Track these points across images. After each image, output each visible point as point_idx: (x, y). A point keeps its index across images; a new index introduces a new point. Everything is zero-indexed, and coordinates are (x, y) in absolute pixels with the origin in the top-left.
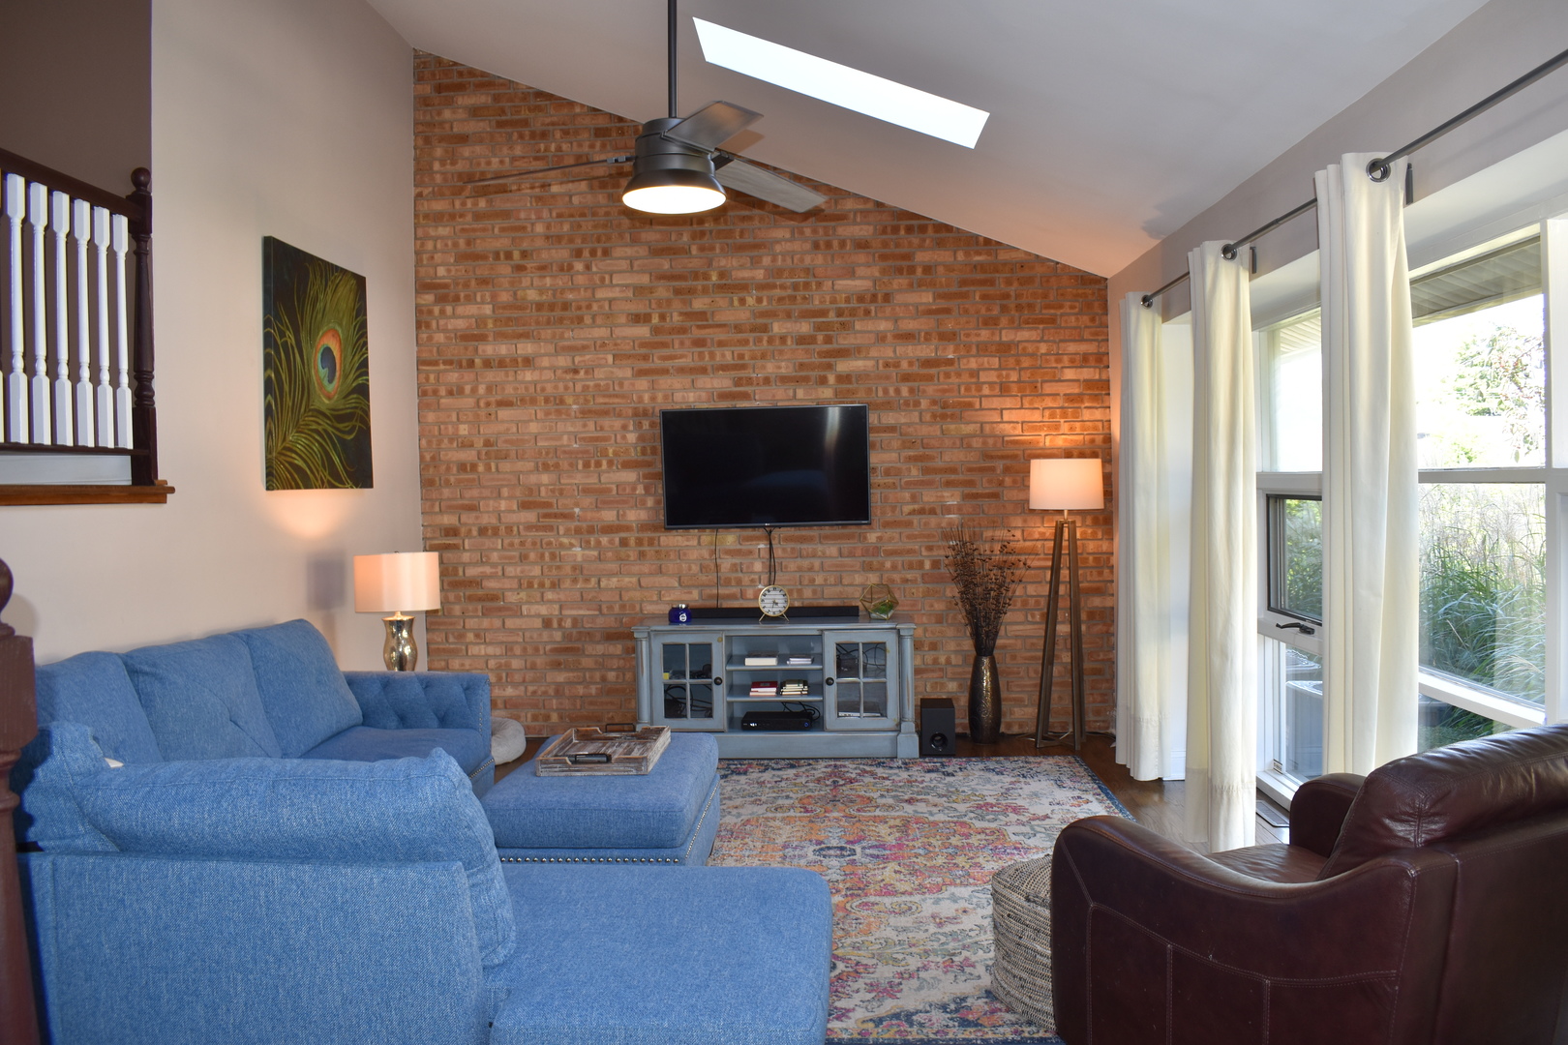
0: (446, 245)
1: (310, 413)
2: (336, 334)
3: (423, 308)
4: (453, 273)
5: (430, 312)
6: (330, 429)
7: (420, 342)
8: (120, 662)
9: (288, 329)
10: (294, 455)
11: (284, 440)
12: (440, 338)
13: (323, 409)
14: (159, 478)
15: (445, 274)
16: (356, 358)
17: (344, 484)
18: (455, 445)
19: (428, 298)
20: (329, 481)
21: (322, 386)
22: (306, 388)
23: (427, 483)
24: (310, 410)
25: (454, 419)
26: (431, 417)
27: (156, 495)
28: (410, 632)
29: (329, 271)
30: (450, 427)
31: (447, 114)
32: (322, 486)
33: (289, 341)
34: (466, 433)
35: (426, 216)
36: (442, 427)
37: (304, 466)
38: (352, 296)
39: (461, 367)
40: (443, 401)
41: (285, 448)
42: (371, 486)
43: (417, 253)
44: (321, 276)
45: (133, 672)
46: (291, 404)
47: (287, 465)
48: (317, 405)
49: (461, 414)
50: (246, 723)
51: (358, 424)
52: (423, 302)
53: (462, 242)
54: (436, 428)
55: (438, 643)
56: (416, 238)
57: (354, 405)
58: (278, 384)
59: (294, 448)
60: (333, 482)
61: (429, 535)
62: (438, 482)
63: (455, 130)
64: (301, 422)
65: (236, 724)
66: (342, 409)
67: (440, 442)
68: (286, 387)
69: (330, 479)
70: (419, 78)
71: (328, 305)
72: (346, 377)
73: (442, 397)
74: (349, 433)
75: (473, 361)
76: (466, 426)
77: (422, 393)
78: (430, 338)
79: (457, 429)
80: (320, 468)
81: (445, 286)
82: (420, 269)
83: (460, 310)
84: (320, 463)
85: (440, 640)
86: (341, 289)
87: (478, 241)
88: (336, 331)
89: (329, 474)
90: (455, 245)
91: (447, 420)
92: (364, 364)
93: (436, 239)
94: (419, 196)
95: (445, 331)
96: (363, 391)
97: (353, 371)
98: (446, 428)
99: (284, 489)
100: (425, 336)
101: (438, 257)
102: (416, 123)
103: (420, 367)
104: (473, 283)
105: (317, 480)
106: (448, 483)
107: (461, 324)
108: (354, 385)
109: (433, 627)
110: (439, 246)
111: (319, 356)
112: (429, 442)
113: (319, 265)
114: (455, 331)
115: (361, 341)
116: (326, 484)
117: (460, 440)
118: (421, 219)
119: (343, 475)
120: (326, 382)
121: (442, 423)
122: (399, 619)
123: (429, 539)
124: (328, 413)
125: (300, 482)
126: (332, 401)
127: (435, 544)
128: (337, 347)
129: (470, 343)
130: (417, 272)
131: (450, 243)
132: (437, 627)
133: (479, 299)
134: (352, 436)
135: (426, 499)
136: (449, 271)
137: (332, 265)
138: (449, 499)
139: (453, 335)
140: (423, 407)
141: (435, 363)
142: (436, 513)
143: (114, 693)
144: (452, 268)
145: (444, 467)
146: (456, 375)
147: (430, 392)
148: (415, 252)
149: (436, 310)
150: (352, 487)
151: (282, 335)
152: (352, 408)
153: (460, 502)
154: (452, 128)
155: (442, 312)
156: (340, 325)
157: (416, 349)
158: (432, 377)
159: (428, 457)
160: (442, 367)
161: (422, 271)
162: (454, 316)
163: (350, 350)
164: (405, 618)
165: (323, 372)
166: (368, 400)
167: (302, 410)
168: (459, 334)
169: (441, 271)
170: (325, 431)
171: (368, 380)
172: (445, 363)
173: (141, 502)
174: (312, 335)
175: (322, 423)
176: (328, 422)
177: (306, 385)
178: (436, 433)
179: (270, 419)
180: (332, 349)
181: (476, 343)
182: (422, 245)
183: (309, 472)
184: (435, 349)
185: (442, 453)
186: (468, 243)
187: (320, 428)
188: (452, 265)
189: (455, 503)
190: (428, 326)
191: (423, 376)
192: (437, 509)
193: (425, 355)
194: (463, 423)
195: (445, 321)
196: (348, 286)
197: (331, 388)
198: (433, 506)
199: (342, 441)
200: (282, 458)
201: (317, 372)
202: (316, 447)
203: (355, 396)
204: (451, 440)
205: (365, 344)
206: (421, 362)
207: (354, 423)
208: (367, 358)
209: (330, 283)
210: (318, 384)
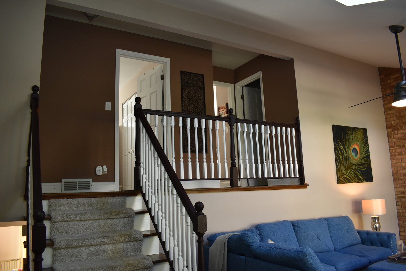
0: (393, 115)
1: (350, 165)
2: (357, 144)
3: (389, 133)
4: (396, 122)
5: (391, 133)
6: (357, 168)
7: (389, 142)
8: (291, 223)
9: (341, 145)
10: (345, 175)
11: (342, 172)
12: (394, 140)
13: (354, 163)
14: (305, 183)
15: (394, 123)
16: (365, 149)
17: (362, 181)
18: (402, 169)
19: (390, 130)
20: (357, 181)
21: (353, 158)
22: (348, 159)
23: (395, 180)
24: (350, 164)
25: (401, 161)
26: (394, 161)
27: (304, 186)
28: (378, 220)
29: (353, 130)
30: (400, 164)
31: (389, 81)
32: (355, 182)
33: (341, 148)
34: (404, 165)
35: (387, 109)
36: (397, 164)
37: (349, 178)
38: (362, 134)
39: (401, 147)
40: (397, 157)
41: (342, 174)
42: (372, 181)
43: (386, 119)
44: (351, 131)
45: (293, 225)
46: (343, 163)
47: (343, 178)
48: (352, 162)
49: (402, 160)
50: (322, 239)
51: (367, 166)
52: (389, 131)
53: (397, 114)
54: (396, 164)
55: (402, 224)
56: (385, 115)
57: (365, 161)
58: (338, 159)
59: (345, 174)
60: (359, 181)
61: (397, 194)
62: (398, 179)
63: (391, 85)
64: (347, 167)
65: (319, 239)
66: (361, 163)
67: (397, 168)
68: (341, 159)
69: (357, 180)
70: (380, 74)
71: (354, 137)
72: (361, 154)
73: (397, 156)
74: (364, 168)
75: (404, 145)
76: (404, 163)
77: (391, 155)
78: (392, 141)
79: (402, 164)
80: (354, 178)
81: (394, 126)
82: (387, 123)
83: (399, 132)
84: (354, 177)
85: (402, 223)
86: (358, 133)
87: (402, 113)
88: (357, 143)
89: (357, 179)
90: (396, 115)
91: (399, 162)
92: (368, 151)
93: (390, 114)
94: (384, 104)
95: (396, 138)
96: (368, 157)
97: (364, 153)
98: (399, 164)
99: (342, 183)
100: (390, 140)
101: (391, 119)
102: (381, 86)
103: (390, 148)
104: (402, 124)
105: (353, 181)
106: (401, 180)
107: (399, 136)
108: (364, 156)
109: (400, 219)
110: (391, 116)
111: (352, 150)
112: (394, 168)
113: (350, 128)
114: (398, 138)
115: (366, 145)
116: (356, 182)
117: (403, 167)
118: (386, 110)
119: (362, 179)
120: (354, 156)
121: (398, 163)
122: (375, 217)
123: (397, 195)
124: (356, 164)
125: (347, 181)
126: (357, 161)
127: (399, 196)
128: (358, 147)
129: (403, 140)
130: (386, 124)
131: (394, 114)
132: (401, 220)
133: (404, 128)
134: (365, 169)
135: (395, 184)
136: (395, 122)
137: (354, 127)
138: (401, 184)
139: (398, 139)
140: (392, 159)
141: (394, 147)
142: (398, 188)
143: (287, 229)
144: (395, 121)
145: (399, 175)
146: (400, 149)
147: (393, 155)
148: (385, 119)
149: (393, 133)
150: (365, 182)
151: (339, 147)
152: (364, 162)
153: (404, 184)
154: (391, 84)
155: (394, 133)
156: (358, 142)
157: (388, 144)
158: (393, 151)
159: (394, 173)
160: (396, 148)
161: (388, 123)
162: (398, 134)
163: (362, 147)
164: (376, 217)
165: (353, 154)
166: (370, 160)
167: (347, 164)
168: (399, 138)
169: (393, 122)
170: (355, 168)
171: (369, 154)
172: (397, 146)
173: (300, 188)
174: (349, 146)
175: (354, 166)
176: (356, 166)
177: (348, 158)
178: (396, 166)
179: (337, 167)
180: (356, 148)
181: (405, 140)
182: (387, 116)
183: (350, 179)
184: (393, 143)
185: (398, 171)
186: (399, 114)
187: (353, 168)
188: (395, 120)
189: (403, 185)
190: (391, 137)
191: (391, 151)
192: (398, 187)
193: (391, 145)
194: (403, 162)
195: (395, 135)
196: (360, 132)
197: (356, 158)
198: (397, 186)
199: (361, 171)
200: (341, 176)
201: (351, 154)
202: (352, 173)
203: (365, 159)
204: (400, 168)
205: (368, 145)
206: (390, 147)
207: (365, 165)
208: (369, 149)
209: (354, 132)
210: (352, 157)
